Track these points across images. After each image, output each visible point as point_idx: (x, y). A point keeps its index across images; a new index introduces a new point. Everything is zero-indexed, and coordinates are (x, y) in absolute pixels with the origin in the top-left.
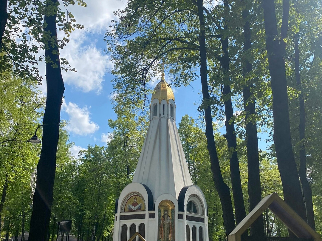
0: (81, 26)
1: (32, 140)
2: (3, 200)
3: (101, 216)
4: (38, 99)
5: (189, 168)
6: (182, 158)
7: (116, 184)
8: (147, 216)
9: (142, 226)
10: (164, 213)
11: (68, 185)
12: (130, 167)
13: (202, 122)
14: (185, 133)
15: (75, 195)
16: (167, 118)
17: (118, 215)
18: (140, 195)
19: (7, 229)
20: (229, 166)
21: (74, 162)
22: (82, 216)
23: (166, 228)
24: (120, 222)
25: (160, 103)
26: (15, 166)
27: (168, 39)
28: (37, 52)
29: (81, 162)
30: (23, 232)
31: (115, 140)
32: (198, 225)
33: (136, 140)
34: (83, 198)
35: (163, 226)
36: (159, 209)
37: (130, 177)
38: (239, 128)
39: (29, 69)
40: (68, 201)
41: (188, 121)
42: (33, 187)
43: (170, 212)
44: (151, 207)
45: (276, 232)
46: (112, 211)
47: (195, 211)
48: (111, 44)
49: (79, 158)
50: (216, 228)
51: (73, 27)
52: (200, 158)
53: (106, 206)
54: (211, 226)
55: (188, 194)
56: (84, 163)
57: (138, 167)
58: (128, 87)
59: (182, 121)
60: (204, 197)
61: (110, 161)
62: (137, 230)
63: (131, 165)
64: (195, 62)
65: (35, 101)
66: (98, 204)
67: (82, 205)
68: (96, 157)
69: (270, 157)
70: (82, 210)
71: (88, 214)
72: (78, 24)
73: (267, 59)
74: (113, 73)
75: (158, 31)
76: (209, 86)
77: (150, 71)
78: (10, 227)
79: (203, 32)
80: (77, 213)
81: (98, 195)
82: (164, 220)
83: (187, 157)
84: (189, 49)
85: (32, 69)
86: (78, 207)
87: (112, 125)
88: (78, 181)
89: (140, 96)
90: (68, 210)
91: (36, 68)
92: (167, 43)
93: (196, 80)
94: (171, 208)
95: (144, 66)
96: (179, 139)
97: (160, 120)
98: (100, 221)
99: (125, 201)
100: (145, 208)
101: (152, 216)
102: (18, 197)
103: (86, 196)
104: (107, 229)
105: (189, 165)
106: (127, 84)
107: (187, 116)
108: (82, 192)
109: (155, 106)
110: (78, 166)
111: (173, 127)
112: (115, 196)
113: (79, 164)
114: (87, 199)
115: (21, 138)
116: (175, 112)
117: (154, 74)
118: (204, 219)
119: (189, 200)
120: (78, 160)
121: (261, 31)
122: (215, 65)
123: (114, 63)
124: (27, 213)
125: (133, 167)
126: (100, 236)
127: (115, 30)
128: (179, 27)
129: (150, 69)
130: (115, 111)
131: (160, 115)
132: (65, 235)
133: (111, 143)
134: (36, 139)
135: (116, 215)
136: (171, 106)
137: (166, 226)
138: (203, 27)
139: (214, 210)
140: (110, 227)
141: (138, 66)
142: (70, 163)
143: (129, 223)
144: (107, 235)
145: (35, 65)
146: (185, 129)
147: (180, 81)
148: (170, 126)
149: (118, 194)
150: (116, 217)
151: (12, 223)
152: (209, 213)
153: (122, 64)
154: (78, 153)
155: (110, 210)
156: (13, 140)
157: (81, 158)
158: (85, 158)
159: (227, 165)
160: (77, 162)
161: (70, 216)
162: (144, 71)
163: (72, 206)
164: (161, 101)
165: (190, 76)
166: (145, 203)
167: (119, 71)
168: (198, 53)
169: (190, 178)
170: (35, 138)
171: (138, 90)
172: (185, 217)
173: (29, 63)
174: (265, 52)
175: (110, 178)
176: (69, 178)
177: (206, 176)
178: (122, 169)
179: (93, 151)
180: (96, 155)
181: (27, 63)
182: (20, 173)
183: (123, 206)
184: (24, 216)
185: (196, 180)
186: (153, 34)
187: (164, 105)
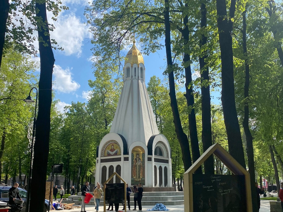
0: (66, 8)
1: (27, 100)
2: (3, 148)
3: (84, 159)
4: (28, 63)
5: (156, 120)
6: (151, 112)
7: (96, 134)
8: (122, 159)
9: (119, 168)
10: (137, 156)
11: (56, 135)
12: (108, 120)
13: (167, 84)
14: (152, 91)
15: (62, 143)
16: (138, 80)
17: (99, 158)
18: (116, 143)
19: (7, 171)
20: (188, 119)
21: (61, 116)
22: (69, 160)
23: (138, 168)
24: (100, 164)
25: (132, 67)
26: (11, 120)
27: (138, 13)
28: (32, 34)
29: (67, 115)
30: (20, 173)
31: (95, 98)
32: (163, 165)
33: (112, 97)
34: (69, 146)
35: (135, 167)
36: (132, 154)
37: (108, 128)
38: (196, 88)
39: (26, 46)
40: (56, 148)
41: (155, 81)
42: (30, 138)
43: (141, 156)
44: (126, 152)
45: (227, 170)
46: (94, 156)
47: (161, 154)
48: (90, 17)
49: (64, 112)
50: (178, 167)
51: (60, 8)
52: (165, 113)
53: (88, 151)
54: (174, 166)
55: (155, 141)
56: (69, 116)
57: (114, 120)
58: (106, 54)
59: (150, 81)
60: (168, 143)
61: (91, 114)
62: (115, 171)
63: (108, 118)
64: (161, 33)
65: (26, 65)
66: (81, 150)
67: (68, 151)
68: (79, 112)
69: (220, 112)
70: (69, 155)
71: (74, 158)
72: (64, 6)
73: (218, 35)
74: (92, 42)
75: (129, 6)
76: (173, 53)
77: (124, 41)
78: (9, 170)
79: (167, 8)
80: (64, 157)
81: (81, 143)
82: (137, 162)
83: (155, 111)
84: (156, 22)
85: (29, 46)
86: (65, 153)
87: (91, 85)
88: (65, 132)
89: (116, 62)
90: (57, 155)
91: (32, 45)
92: (138, 17)
93: (162, 49)
94: (141, 152)
95: (119, 36)
96: (148, 96)
97: (132, 81)
98: (83, 164)
99: (104, 148)
100: (121, 153)
101: (126, 159)
102: (15, 146)
103: (71, 144)
104: (90, 170)
105: (157, 117)
106: (104, 52)
107: (154, 77)
108: (68, 140)
109: (128, 69)
110: (64, 119)
111: (143, 86)
112: (96, 143)
113: (64, 118)
114: (72, 146)
115: (15, 96)
116: (145, 74)
117: (126, 43)
118: (168, 160)
119: (156, 146)
120: (64, 114)
121: (213, 11)
122: (178, 35)
123: (93, 33)
124: (22, 158)
125: (110, 120)
126: (84, 176)
127: (93, 6)
128: (148, 3)
129: (124, 39)
130: (95, 75)
131: (132, 77)
132: (55, 176)
133: (92, 100)
134: (31, 99)
135: (97, 159)
136: (141, 69)
138: (167, 4)
139: (176, 153)
140: (92, 168)
141: (113, 36)
142: (57, 117)
143: (108, 165)
144: (90, 175)
145: (31, 43)
146: (153, 88)
147: (148, 50)
148: (140, 86)
149: (98, 142)
150: (97, 161)
151: (10, 167)
152: (172, 156)
153: (100, 35)
154: (64, 108)
155: (91, 155)
156: (8, 98)
157: (66, 113)
158: (70, 113)
159: (186, 118)
160: (63, 116)
161: (59, 161)
162: (118, 41)
163: (60, 152)
164: (133, 64)
165: (156, 46)
166: (121, 149)
167: (98, 41)
168: (163, 26)
169: (157, 128)
170: (29, 98)
171: (113, 57)
172: (153, 160)
173: (27, 41)
174: (216, 29)
175: (91, 129)
176: (57, 129)
177: (170, 126)
178: (101, 122)
179: (77, 107)
180: (78, 110)
181: (25, 41)
182: (15, 125)
183: (102, 152)
184: (20, 161)
185: (162, 130)
186: (125, 9)
187: (135, 68)
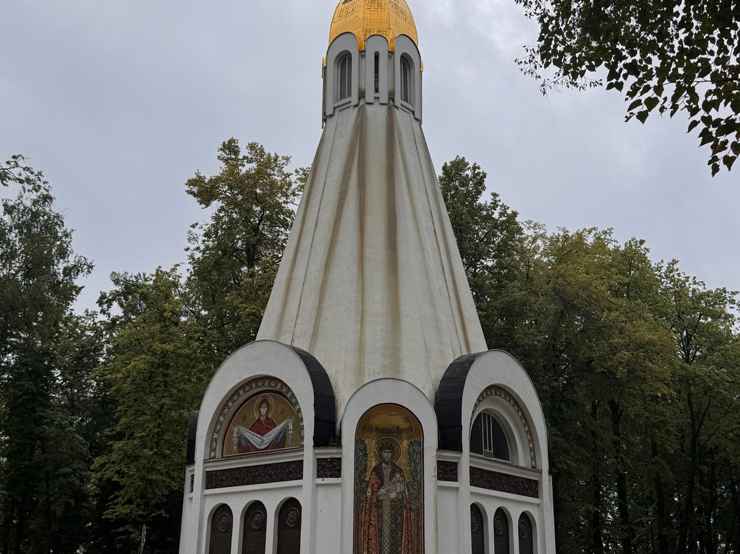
8: (309, 468)
9: (290, 509)
10: (381, 457)
16: (391, 106)
17: (198, 469)
23: (386, 518)
24: (204, 496)
32: (515, 505)
35: (374, 510)
36: (359, 441)
43: (404, 453)
44: (327, 433)
47: (502, 449)
55: (475, 383)
62: (271, 529)
82: (381, 485)
94: (406, 437)
97: (361, 114)
99: (224, 416)
100: (302, 438)
101: (329, 468)
109: (344, 61)
116: (420, 88)
118: (536, 483)
119: (479, 410)
131: (362, 93)
135: (190, 470)
136: (405, 61)
137: (387, 510)
143: (237, 500)
164: (366, 39)
172: (465, 474)
183: (216, 436)
187: (377, 57)
